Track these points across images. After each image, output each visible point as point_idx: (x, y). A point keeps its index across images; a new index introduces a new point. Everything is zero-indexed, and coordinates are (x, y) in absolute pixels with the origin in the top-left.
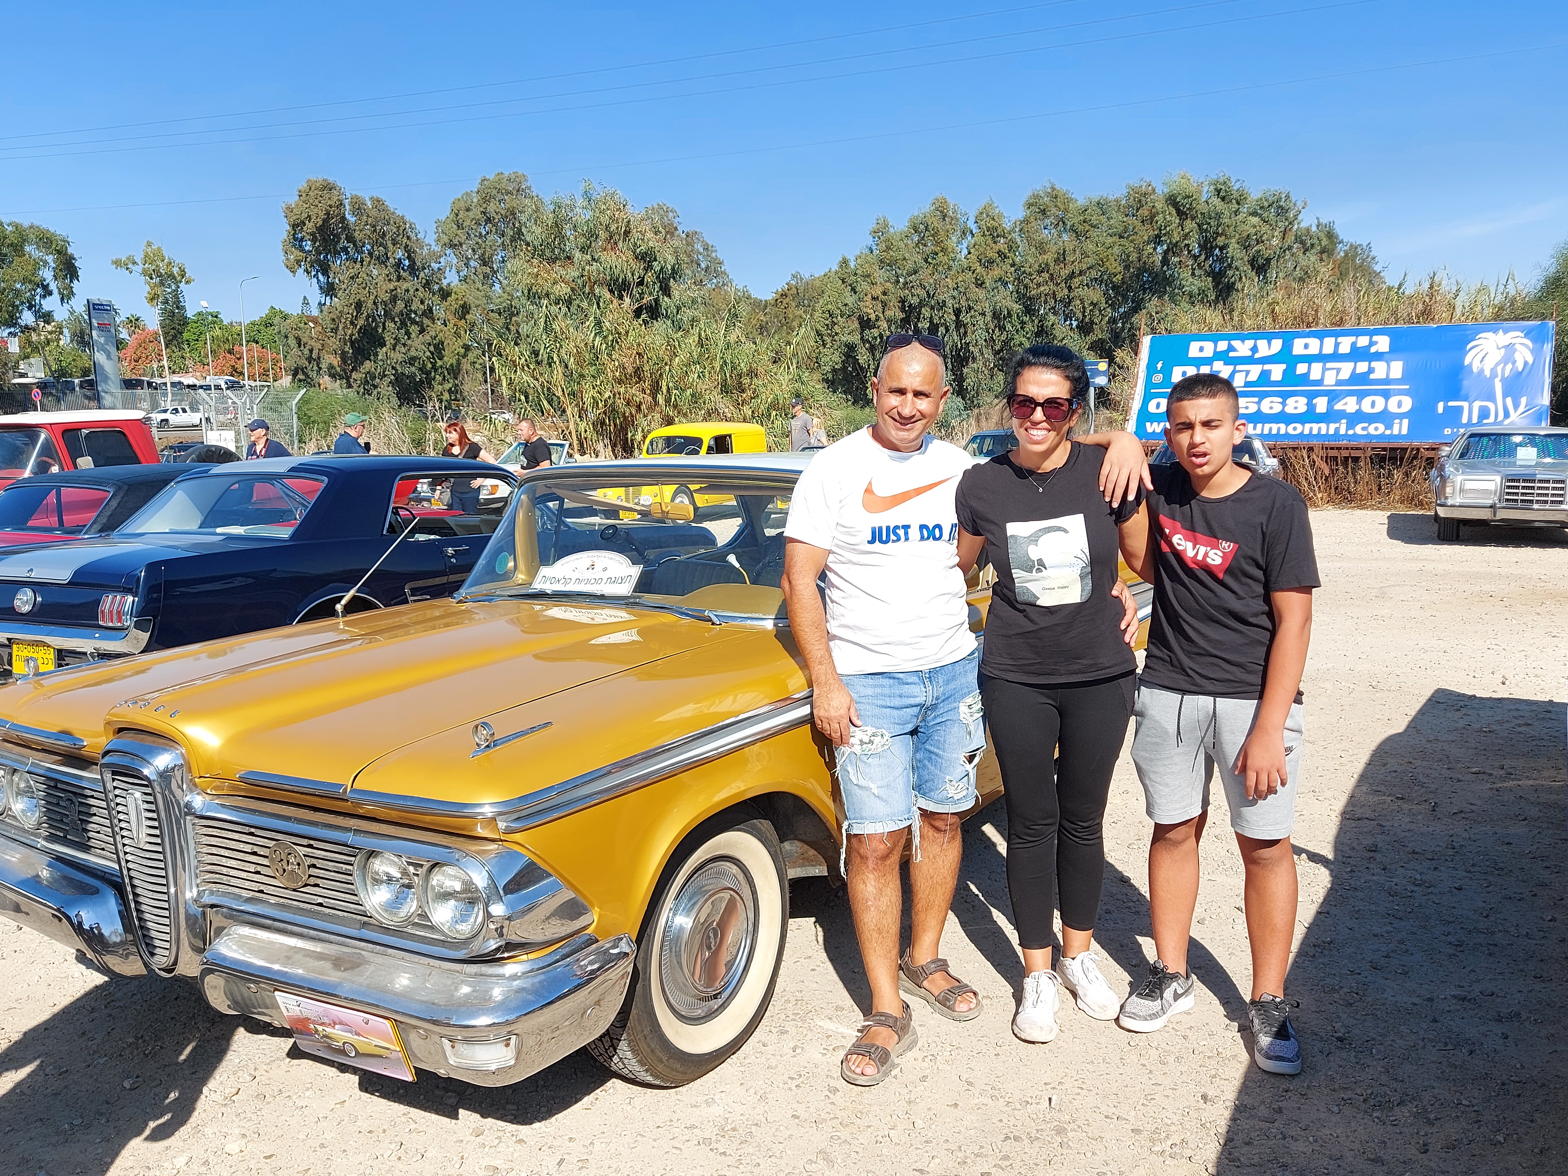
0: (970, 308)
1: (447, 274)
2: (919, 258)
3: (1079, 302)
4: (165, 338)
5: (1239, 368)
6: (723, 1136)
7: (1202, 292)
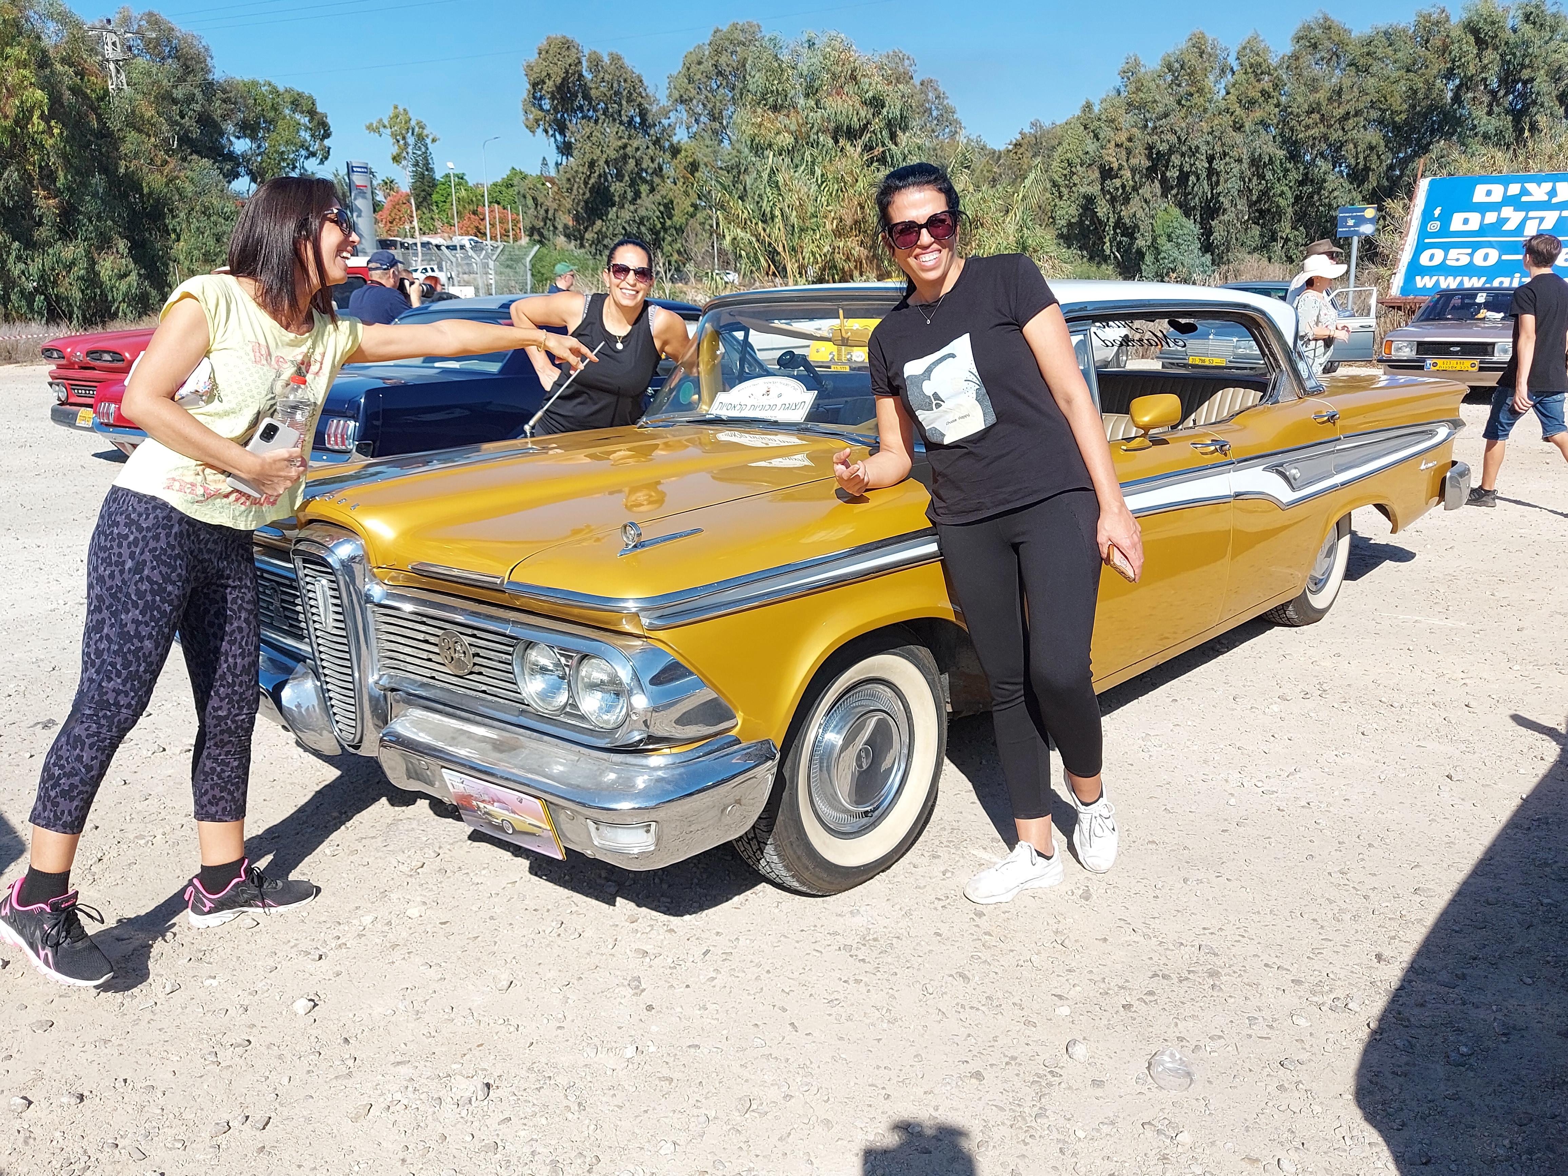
0: (1225, 154)
1: (677, 130)
2: (1171, 101)
3: (1351, 146)
4: (416, 200)
5: (1531, 214)
6: (864, 945)
7: (1499, 133)
